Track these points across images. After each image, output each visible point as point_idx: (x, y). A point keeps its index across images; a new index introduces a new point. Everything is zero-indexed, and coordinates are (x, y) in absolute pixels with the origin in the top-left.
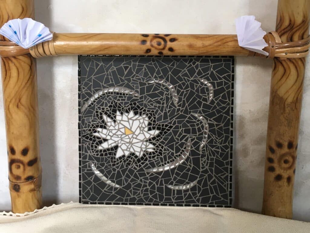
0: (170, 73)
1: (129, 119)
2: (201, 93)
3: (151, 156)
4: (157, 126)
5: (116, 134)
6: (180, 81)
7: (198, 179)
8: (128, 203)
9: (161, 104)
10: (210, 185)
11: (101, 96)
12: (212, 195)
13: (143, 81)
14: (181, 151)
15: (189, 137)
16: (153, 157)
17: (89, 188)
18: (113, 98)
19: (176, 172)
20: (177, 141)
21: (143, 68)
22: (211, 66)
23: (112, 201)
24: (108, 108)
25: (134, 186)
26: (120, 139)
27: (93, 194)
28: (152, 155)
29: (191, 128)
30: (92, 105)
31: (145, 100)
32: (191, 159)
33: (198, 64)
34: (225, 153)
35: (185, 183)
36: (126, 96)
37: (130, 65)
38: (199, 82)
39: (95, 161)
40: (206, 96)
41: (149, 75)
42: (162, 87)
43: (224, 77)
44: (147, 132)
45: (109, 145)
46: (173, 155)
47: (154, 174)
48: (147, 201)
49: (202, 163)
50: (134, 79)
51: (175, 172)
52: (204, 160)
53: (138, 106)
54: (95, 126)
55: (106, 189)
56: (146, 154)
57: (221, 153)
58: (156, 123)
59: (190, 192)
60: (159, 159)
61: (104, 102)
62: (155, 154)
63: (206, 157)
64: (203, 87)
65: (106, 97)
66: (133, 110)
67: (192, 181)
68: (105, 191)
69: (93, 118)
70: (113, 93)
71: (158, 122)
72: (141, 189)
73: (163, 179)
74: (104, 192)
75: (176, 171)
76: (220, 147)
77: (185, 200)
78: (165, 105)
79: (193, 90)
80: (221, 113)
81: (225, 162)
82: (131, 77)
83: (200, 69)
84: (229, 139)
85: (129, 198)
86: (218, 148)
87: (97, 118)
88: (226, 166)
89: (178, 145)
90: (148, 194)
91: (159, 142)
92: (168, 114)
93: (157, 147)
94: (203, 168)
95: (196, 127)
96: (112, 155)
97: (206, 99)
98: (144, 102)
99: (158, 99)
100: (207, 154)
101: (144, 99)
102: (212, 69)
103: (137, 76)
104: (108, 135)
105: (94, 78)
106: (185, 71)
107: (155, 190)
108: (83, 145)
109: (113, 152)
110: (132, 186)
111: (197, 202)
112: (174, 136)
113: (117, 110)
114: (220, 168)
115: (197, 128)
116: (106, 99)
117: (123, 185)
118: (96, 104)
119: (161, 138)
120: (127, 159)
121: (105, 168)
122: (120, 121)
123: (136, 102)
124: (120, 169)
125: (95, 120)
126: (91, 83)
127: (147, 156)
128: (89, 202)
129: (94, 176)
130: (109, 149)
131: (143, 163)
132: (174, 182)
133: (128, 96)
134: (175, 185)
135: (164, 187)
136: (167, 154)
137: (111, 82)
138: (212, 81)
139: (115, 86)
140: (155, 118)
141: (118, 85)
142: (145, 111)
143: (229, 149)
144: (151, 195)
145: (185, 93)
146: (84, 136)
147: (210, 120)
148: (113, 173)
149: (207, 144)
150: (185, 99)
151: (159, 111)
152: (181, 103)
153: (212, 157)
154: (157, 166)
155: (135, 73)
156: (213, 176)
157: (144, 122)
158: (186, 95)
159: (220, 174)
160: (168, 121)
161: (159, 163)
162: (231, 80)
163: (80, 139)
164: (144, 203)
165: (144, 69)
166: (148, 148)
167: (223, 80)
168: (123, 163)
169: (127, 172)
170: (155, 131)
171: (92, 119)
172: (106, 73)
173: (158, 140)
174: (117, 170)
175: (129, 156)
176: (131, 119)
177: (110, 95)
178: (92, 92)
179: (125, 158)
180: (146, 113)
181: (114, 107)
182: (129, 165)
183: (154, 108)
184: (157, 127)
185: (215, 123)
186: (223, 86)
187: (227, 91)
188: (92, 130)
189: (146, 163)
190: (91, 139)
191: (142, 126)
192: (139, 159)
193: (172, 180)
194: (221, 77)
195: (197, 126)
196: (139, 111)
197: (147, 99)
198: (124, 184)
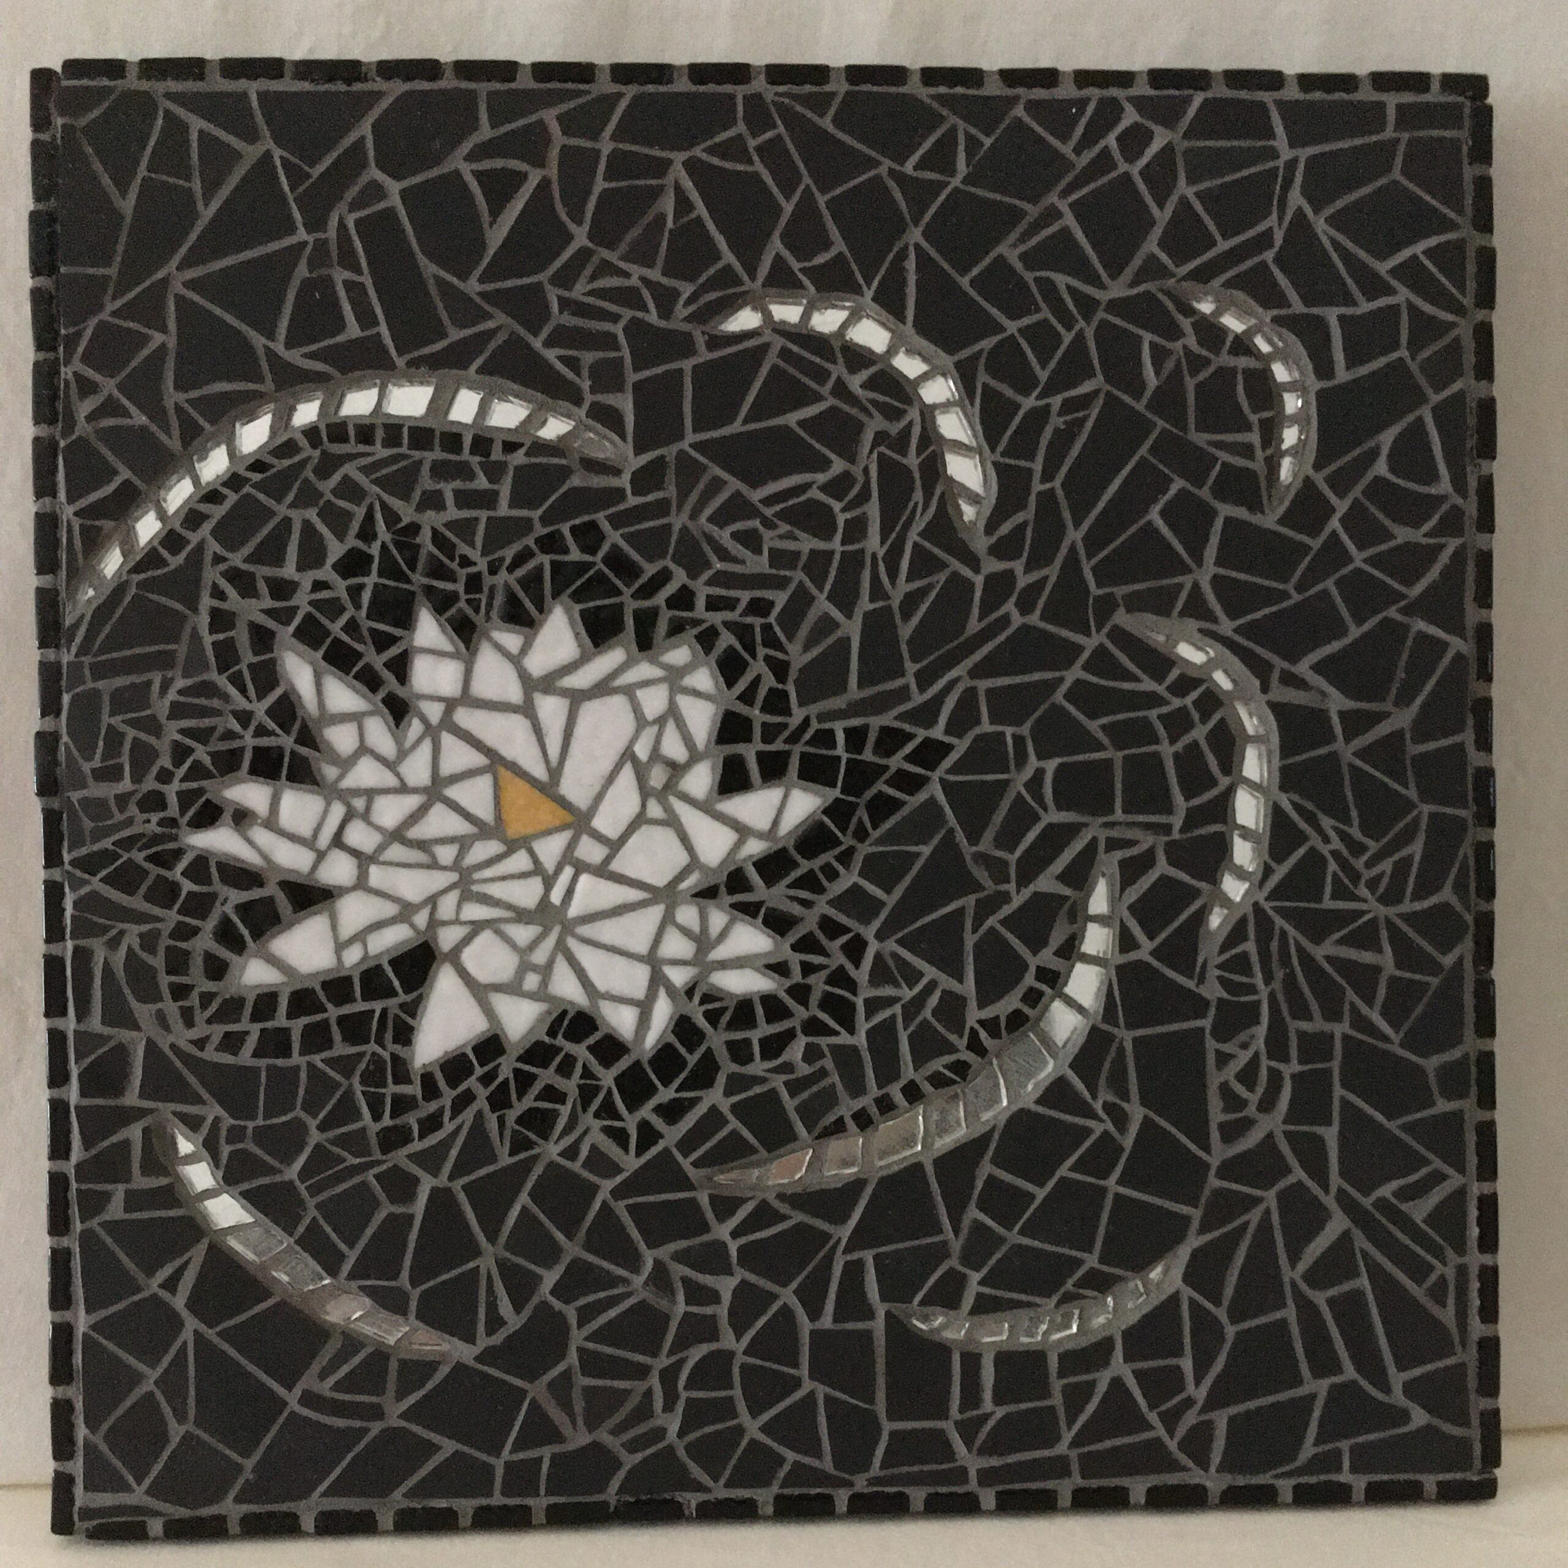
0: (915, 235)
1: (532, 685)
2: (1197, 430)
3: (747, 1042)
4: (798, 749)
5: (414, 833)
6: (1013, 317)
7: (1194, 1241)
8: (539, 1503)
9: (838, 537)
10: (1303, 1287)
11: (258, 465)
12: (1321, 1387)
13: (666, 312)
14: (1029, 980)
15: (1102, 846)
16: (773, 1047)
17: (152, 1375)
18: (376, 482)
19: (991, 1180)
20: (988, 883)
21: (656, 192)
22: (1292, 164)
23: (384, 1491)
24: (333, 577)
25: (595, 1337)
26: (454, 877)
27: (187, 1437)
28: (764, 1029)
29: (1118, 756)
30: (175, 550)
31: (683, 496)
32: (1121, 1050)
33: (1168, 150)
34: (1435, 981)
35: (1069, 1285)
36: (502, 466)
37: (539, 162)
38: (1186, 324)
39: (213, 1111)
40: (1247, 451)
41: (718, 257)
42: (838, 370)
43: (1410, 273)
44: (705, 807)
45: (340, 947)
46: (957, 1026)
47: (784, 1208)
48: (716, 1479)
49: (1225, 1089)
50: (579, 291)
51: (979, 1184)
52: (1244, 1057)
53: (616, 560)
54: (207, 760)
55: (323, 1375)
56: (701, 1022)
57: (1393, 981)
58: (795, 721)
59: (1119, 1366)
60: (828, 1063)
61: (287, 522)
62: (787, 1014)
63: (1261, 1031)
64: (1220, 369)
65: (308, 473)
66: (577, 597)
67: (1141, 1266)
68: (309, 1399)
69: (180, 683)
70: (380, 434)
71: (814, 709)
72: (664, 1361)
73: (868, 1256)
74: (306, 1412)
75: (986, 1169)
76: (1382, 925)
77: (1074, 1444)
78: (873, 543)
79: (1126, 399)
80: (1392, 613)
81: (1432, 1064)
82: (543, 277)
83: (1190, 192)
84: (1466, 850)
85: (546, 1453)
86: (1366, 938)
87: (222, 681)
88: (1443, 1106)
89: (1002, 922)
90: (727, 1409)
91: (822, 907)
92: (906, 631)
93: (806, 945)
94: (1232, 1132)
95: (1167, 750)
96: (380, 1042)
97: (1251, 475)
98: (678, 521)
99: (807, 486)
100: (1272, 996)
101: (671, 491)
102: (1296, 198)
103: (606, 269)
104: (338, 841)
105: (190, 284)
106: (1053, 214)
107: (796, 1365)
108: (82, 956)
109: (384, 1012)
110: (577, 1337)
111: (1183, 1459)
112: (960, 836)
113: (420, 597)
114: (1392, 1126)
115: (1177, 756)
116: (308, 497)
117: (490, 1332)
118: (214, 547)
119: (846, 858)
120: (516, 1071)
121: (304, 1174)
122: (451, 704)
123: (601, 517)
124: (451, 1178)
125: (202, 701)
126: (158, 338)
127: (717, 1040)
128: (157, 1514)
129: (198, 1254)
130: (348, 980)
131: (672, 1112)
132: (975, 1277)
133: (519, 458)
134: (984, 1307)
135: (878, 1326)
136: (897, 1009)
137: (353, 330)
138: (1298, 306)
139: (392, 366)
140: (780, 669)
141: (427, 350)
142: (690, 606)
143: (1466, 948)
144: (754, 1415)
145: (1056, 422)
146: (89, 865)
147: (1290, 680)
148: (391, 1217)
149: (1267, 906)
150: (1057, 483)
151: (822, 605)
152: (1025, 524)
153: (1316, 1025)
154: (809, 1129)
155: (581, 237)
156: (1329, 1201)
157: (673, 712)
158: (1063, 440)
159: (1395, 1184)
160: (903, 694)
161: (829, 1099)
162: (1468, 301)
163: (53, 894)
164: (692, 1500)
165: (668, 204)
166: (724, 965)
167: (1403, 295)
168: (479, 1115)
169: (524, 1198)
170: (786, 797)
171: (172, 695)
172: (302, 235)
173: (810, 882)
174: (427, 1184)
175: (538, 1044)
176: (548, 684)
177: (351, 457)
178: (167, 429)
179: (506, 1067)
180: (696, 622)
181: (389, 569)
182: (546, 1138)
183: (767, 570)
184: (804, 756)
185: (1337, 702)
186: (1403, 353)
187: (1435, 398)
188: (173, 800)
189: (700, 1110)
190: (165, 893)
191: (656, 754)
192: (637, 1064)
193: (953, 1262)
194: (1383, 268)
195: (1173, 741)
196: (631, 606)
197: (701, 486)
198: (495, 1322)
